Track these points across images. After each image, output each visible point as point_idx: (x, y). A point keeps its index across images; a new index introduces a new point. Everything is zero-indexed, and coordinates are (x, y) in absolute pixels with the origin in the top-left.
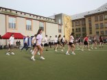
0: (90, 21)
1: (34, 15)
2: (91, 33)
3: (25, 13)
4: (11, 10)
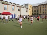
1: (16, 4)
2: (40, 13)
3: (12, 3)
4: (5, 1)
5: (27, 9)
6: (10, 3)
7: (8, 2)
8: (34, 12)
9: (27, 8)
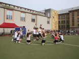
0: (73, 15)
2: (73, 25)
3: (21, 8)
4: (10, 5)
5: (49, 18)
6: (18, 7)
7: (14, 6)
8: (61, 25)
9: (49, 16)
